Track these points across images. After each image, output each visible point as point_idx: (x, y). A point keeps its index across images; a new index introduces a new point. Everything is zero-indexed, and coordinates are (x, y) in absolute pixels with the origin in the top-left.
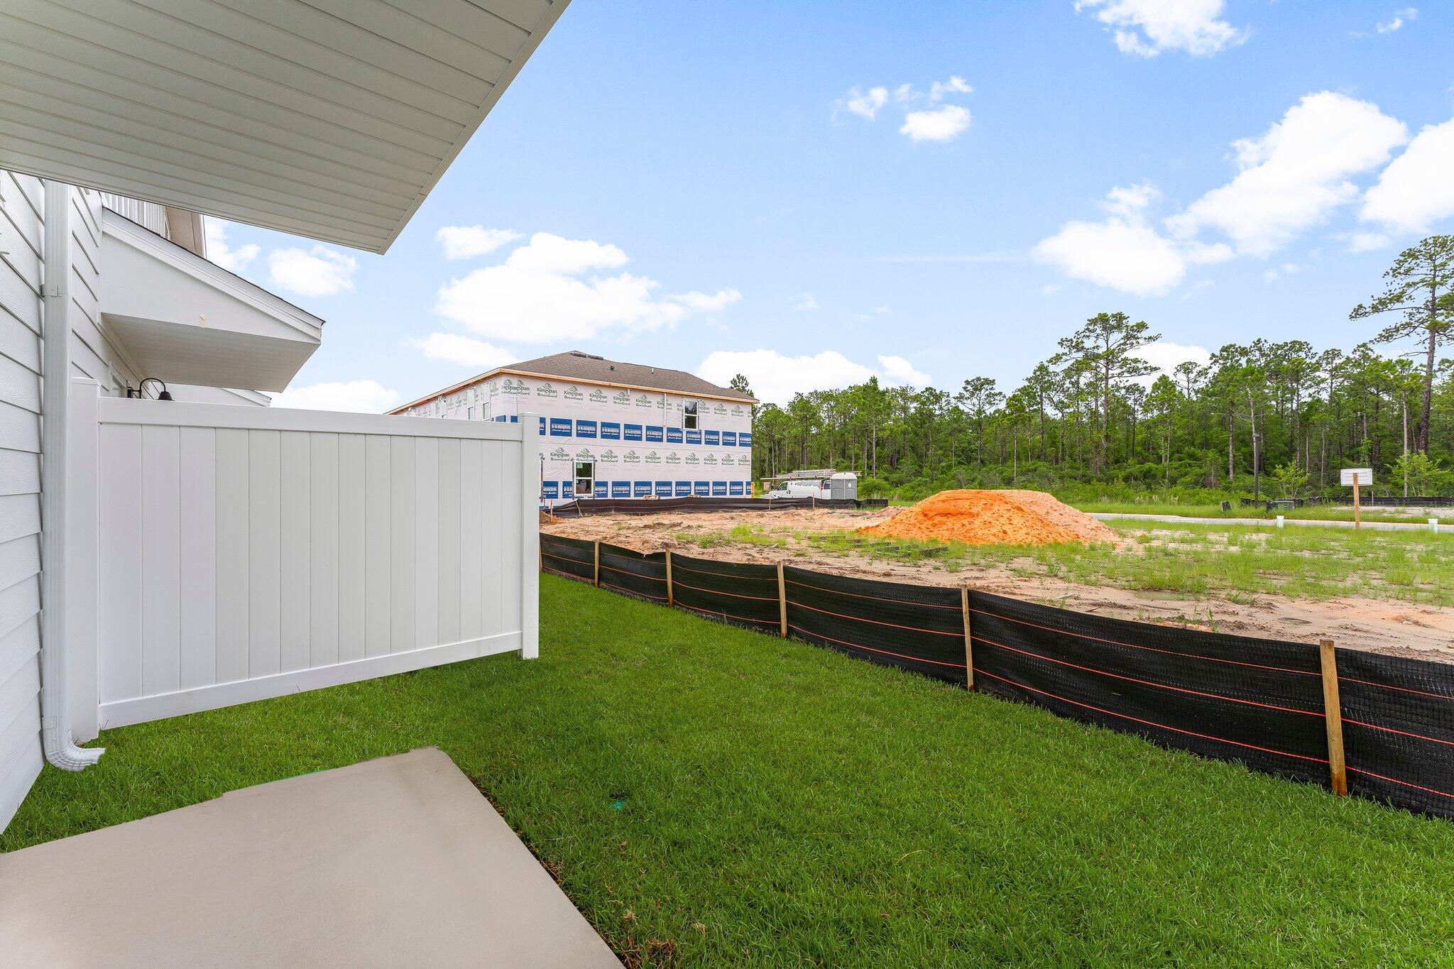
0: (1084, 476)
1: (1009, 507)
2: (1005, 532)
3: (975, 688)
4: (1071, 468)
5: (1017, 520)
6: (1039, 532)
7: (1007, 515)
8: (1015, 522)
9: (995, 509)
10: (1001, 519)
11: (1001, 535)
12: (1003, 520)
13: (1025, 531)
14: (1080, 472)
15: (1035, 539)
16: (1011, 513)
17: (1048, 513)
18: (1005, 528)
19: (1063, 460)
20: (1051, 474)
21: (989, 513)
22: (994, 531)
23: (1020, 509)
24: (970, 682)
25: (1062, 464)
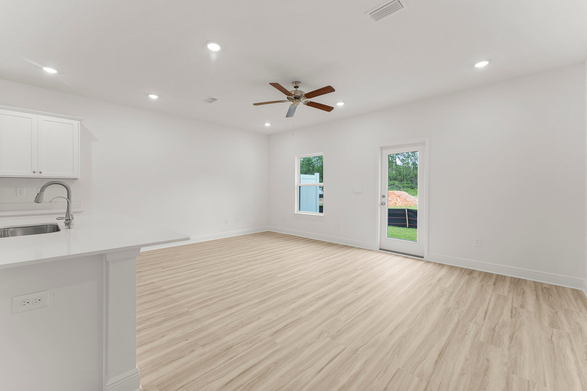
0: (411, 186)
1: (396, 196)
2: (396, 203)
3: (408, 228)
4: (407, 183)
5: (399, 200)
6: (405, 203)
7: (395, 198)
8: (398, 200)
9: (392, 196)
10: (394, 199)
11: (395, 204)
12: (395, 200)
13: (401, 203)
14: (410, 185)
15: (404, 205)
16: (396, 198)
17: (406, 198)
18: (396, 202)
19: (404, 180)
20: (400, 186)
21: (390, 198)
22: (392, 203)
23: (399, 196)
24: (408, 227)
25: (404, 182)
